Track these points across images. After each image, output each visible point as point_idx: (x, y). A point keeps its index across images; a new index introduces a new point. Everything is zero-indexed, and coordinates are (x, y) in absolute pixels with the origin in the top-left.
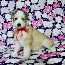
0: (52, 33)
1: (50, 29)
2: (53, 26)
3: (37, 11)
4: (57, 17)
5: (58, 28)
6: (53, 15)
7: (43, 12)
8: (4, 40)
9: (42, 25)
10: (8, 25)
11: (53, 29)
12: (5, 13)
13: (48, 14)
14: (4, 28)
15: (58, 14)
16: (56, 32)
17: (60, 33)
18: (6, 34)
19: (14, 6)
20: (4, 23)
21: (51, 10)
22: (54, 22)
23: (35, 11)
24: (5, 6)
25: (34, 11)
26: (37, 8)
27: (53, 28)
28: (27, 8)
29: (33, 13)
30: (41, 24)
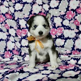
1: (71, 40)
2: (76, 36)
7: (64, 18)
8: (18, 49)
9: (63, 34)
11: (75, 40)
14: (18, 36)
18: (20, 42)
19: (30, 11)
23: (54, 17)
26: (56, 13)
27: (75, 38)
28: (45, 13)
30: (61, 33)
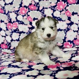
0: (66, 37)
3: (47, 8)
4: (73, 15)
5: (73, 30)
6: (68, 14)
10: (13, 25)
12: (9, 11)
13: (61, 12)
15: (75, 12)
16: (71, 36)
17: (76, 36)
20: (9, 23)
21: (65, 7)
22: (69, 22)
24: (10, 3)
25: (44, 8)
29: (43, 11)
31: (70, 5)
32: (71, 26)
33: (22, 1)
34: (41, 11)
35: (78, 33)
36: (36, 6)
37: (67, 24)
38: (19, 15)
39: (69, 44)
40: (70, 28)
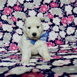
31: (52, 9)
32: (52, 27)
33: (7, 1)
34: (25, 12)
35: (59, 33)
36: (21, 7)
37: (49, 25)
38: (3, 15)
39: (51, 44)
40: (52, 29)
